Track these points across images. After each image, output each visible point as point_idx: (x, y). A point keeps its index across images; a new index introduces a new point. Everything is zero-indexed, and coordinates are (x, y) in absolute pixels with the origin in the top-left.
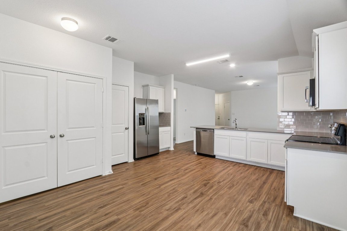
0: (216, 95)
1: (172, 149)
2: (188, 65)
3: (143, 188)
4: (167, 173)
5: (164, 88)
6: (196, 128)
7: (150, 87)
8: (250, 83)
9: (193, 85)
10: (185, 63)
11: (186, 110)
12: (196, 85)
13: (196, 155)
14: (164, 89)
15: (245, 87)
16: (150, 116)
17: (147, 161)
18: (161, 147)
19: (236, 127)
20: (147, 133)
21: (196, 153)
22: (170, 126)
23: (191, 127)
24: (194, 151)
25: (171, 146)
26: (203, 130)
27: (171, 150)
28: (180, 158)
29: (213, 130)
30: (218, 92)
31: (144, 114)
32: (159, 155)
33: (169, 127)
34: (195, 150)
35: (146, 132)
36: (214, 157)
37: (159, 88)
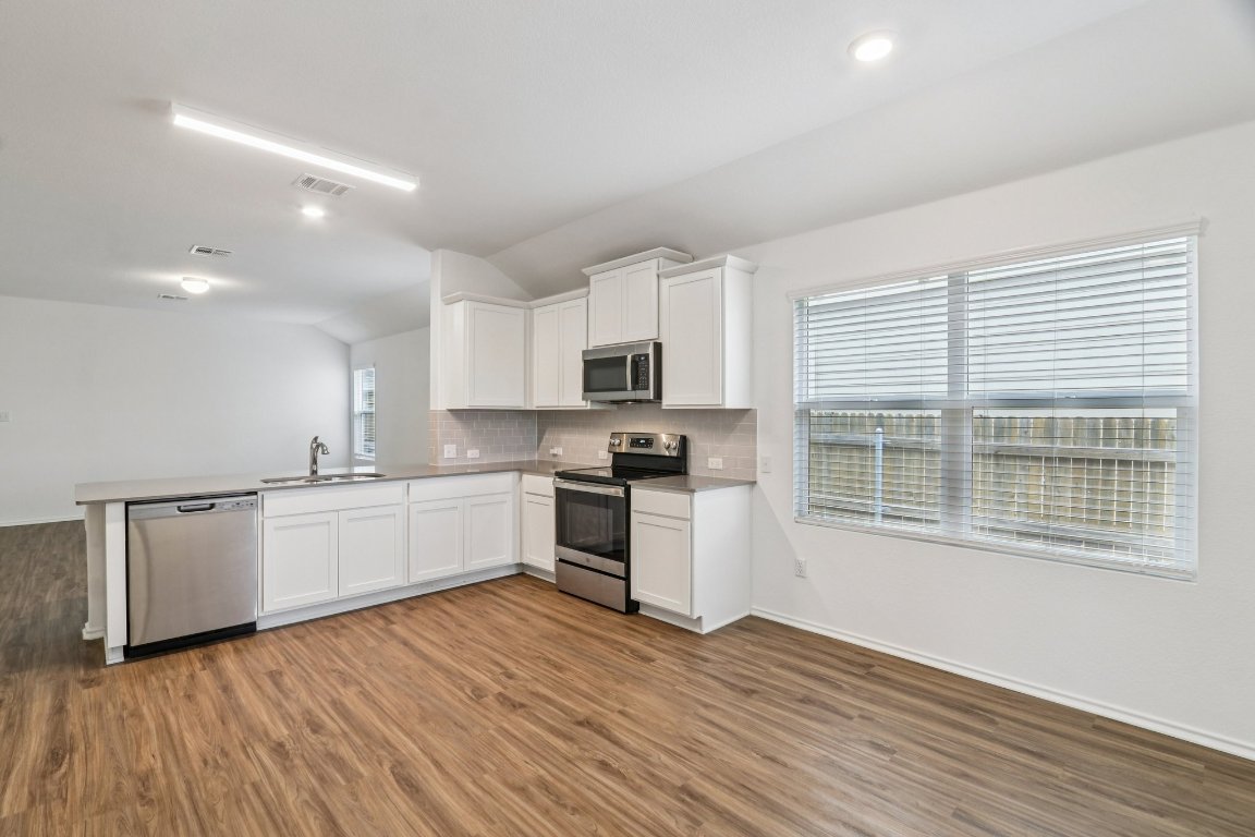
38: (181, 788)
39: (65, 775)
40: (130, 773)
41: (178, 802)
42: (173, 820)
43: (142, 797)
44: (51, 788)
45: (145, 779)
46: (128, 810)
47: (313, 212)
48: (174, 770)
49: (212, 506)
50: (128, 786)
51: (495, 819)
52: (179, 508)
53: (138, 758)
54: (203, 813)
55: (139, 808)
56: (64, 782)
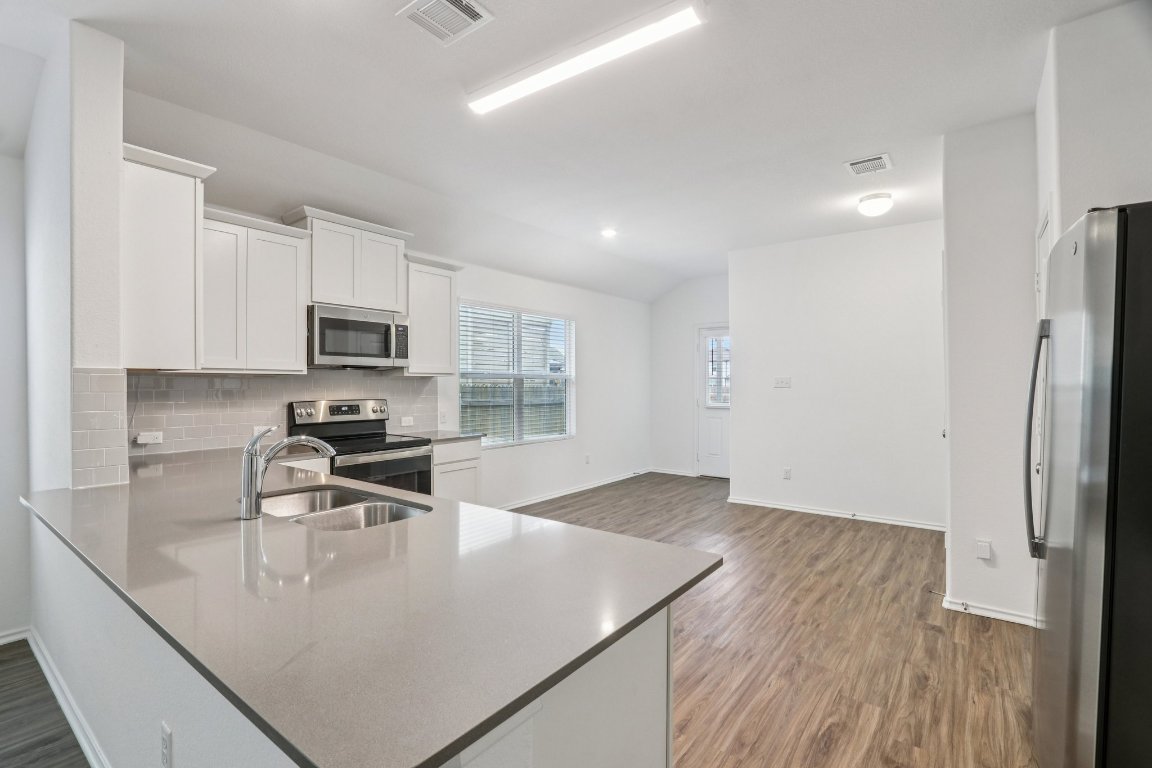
38: (777, 654)
39: (830, 715)
40: (792, 684)
41: (785, 648)
42: (797, 641)
43: (799, 663)
44: (844, 710)
45: (789, 673)
46: (812, 660)
48: (770, 665)
50: (800, 675)
53: (779, 691)
54: (782, 635)
55: (806, 657)
56: (834, 709)
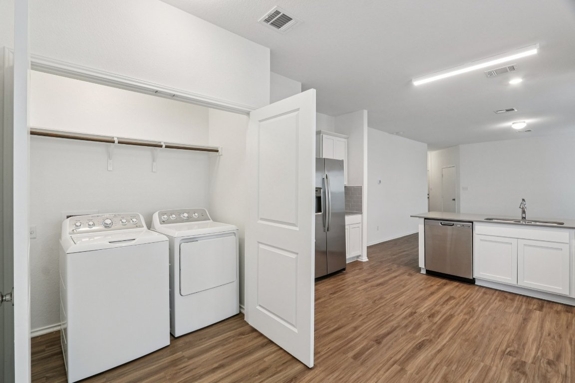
0: (428, 152)
1: (365, 259)
2: (418, 83)
3: (362, 369)
4: (394, 323)
5: (347, 138)
6: (425, 219)
7: (324, 135)
8: (519, 125)
9: (393, 134)
10: (411, 80)
11: (380, 181)
12: (397, 134)
13: (425, 276)
14: (346, 140)
15: (509, 134)
16: (331, 193)
17: (329, 287)
18: (348, 256)
19: (524, 218)
20: (326, 229)
21: (423, 272)
22: (362, 213)
23: (411, 216)
24: (420, 266)
25: (362, 254)
26: (443, 222)
27: (363, 261)
28: (395, 281)
29: (471, 224)
30: (432, 146)
31: (321, 188)
32: (347, 273)
33: (359, 216)
34: (421, 264)
35: (324, 226)
36: (472, 282)
37: (339, 139)
47: (516, 81)
49: (453, 225)
51: (419, 375)
52: (441, 223)
